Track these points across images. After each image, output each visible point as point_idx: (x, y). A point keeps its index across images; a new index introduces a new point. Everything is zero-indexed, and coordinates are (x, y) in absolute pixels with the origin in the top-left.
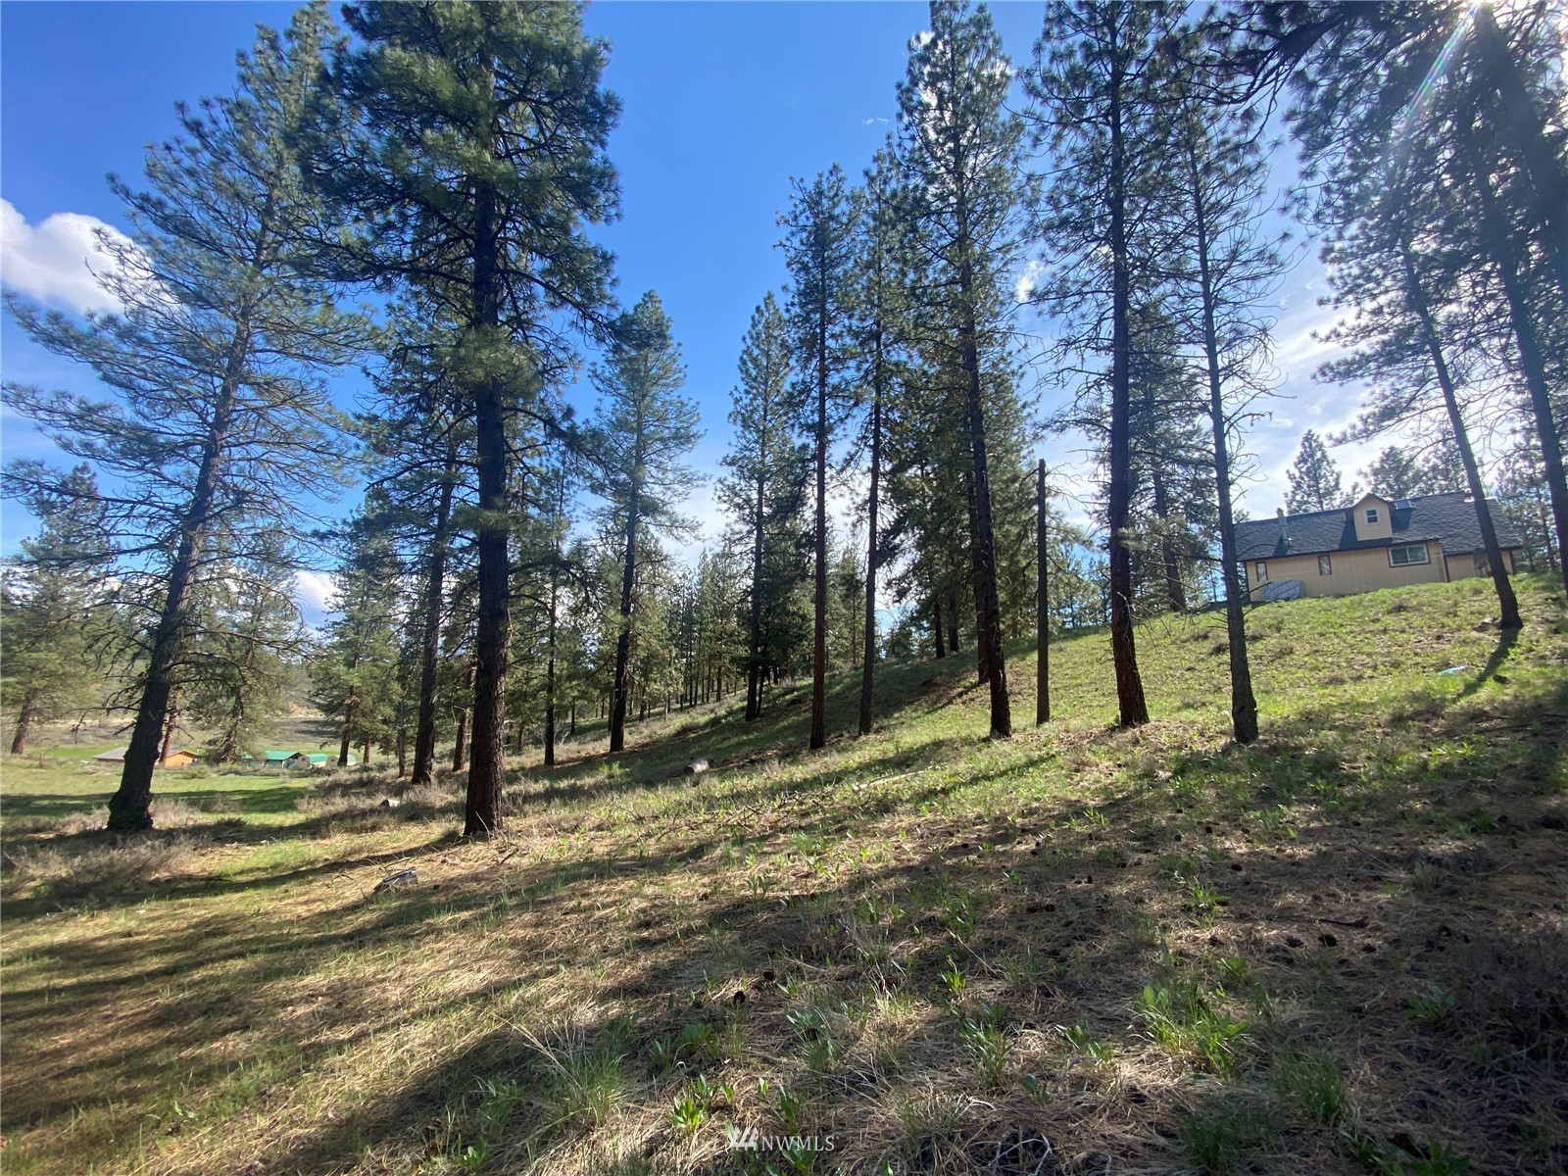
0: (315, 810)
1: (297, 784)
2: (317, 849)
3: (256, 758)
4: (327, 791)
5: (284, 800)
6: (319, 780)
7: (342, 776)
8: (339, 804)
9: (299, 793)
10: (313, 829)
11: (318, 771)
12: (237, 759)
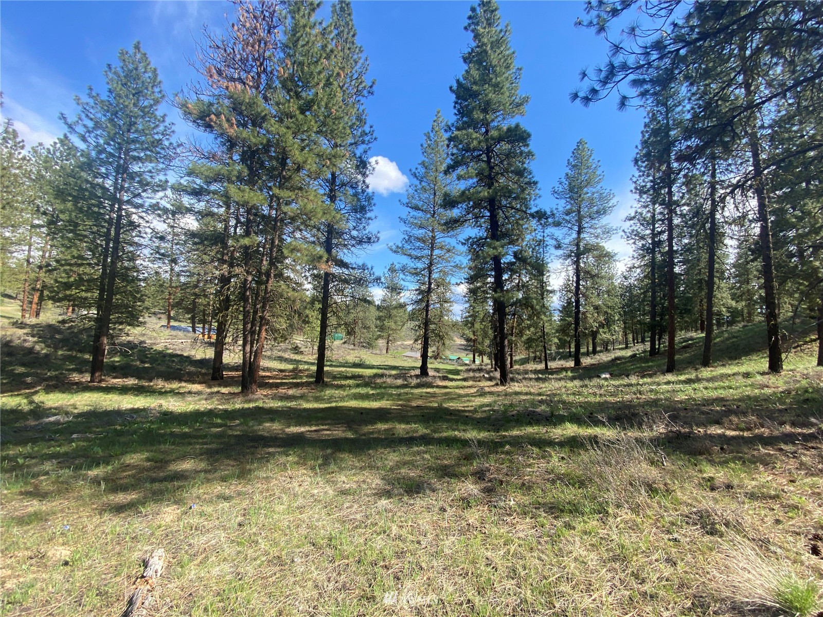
0: (466, 375)
1: (460, 368)
2: (465, 384)
3: (447, 358)
4: (469, 370)
5: (457, 372)
6: (466, 367)
7: (473, 367)
8: (471, 374)
9: (461, 371)
10: (465, 380)
11: (466, 365)
12: (441, 358)
